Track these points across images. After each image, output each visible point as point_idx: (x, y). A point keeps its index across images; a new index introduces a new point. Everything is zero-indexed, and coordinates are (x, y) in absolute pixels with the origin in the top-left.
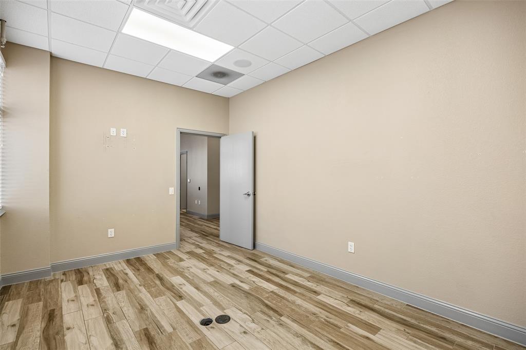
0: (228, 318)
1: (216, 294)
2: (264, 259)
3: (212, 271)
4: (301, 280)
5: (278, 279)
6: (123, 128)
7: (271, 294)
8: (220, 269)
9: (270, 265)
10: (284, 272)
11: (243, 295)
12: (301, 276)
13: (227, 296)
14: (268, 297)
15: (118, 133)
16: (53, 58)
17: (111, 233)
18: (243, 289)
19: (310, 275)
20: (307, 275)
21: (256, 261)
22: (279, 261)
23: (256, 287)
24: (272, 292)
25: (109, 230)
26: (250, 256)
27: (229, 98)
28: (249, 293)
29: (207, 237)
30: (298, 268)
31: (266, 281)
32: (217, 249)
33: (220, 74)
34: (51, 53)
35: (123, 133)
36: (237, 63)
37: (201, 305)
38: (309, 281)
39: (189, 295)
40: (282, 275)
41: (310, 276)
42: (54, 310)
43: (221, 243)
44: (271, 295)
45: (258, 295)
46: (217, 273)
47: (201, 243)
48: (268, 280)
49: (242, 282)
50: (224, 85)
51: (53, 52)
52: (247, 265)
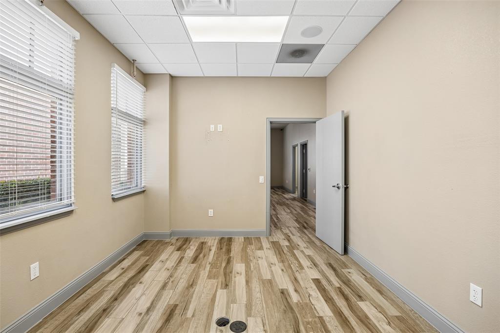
0: (243, 327)
1: (258, 295)
2: (349, 270)
3: (277, 268)
4: (377, 318)
5: (345, 303)
6: (220, 124)
7: (317, 320)
8: (288, 269)
9: (349, 281)
10: (360, 297)
11: (283, 307)
12: (382, 311)
13: (266, 302)
14: (308, 323)
15: (216, 128)
16: (172, 78)
17: (211, 213)
18: (289, 300)
19: (398, 314)
20: (393, 312)
21: (334, 270)
22: (366, 279)
23: (306, 304)
24: (321, 318)
25: (210, 210)
26: (332, 262)
27: (326, 77)
28: (292, 309)
29: (305, 231)
30: (386, 297)
31: (326, 301)
32: (302, 245)
33: (299, 53)
34: (170, 74)
35: (220, 128)
36: (304, 33)
37: (234, 301)
38: (389, 324)
39: (235, 286)
40: (353, 299)
41: (396, 317)
42: (148, 265)
43: (314, 239)
44: (315, 322)
45: (300, 314)
46: (280, 271)
47: (293, 235)
48: (329, 300)
49: (296, 291)
50: (310, 64)
51: (171, 74)
52: (322, 272)
